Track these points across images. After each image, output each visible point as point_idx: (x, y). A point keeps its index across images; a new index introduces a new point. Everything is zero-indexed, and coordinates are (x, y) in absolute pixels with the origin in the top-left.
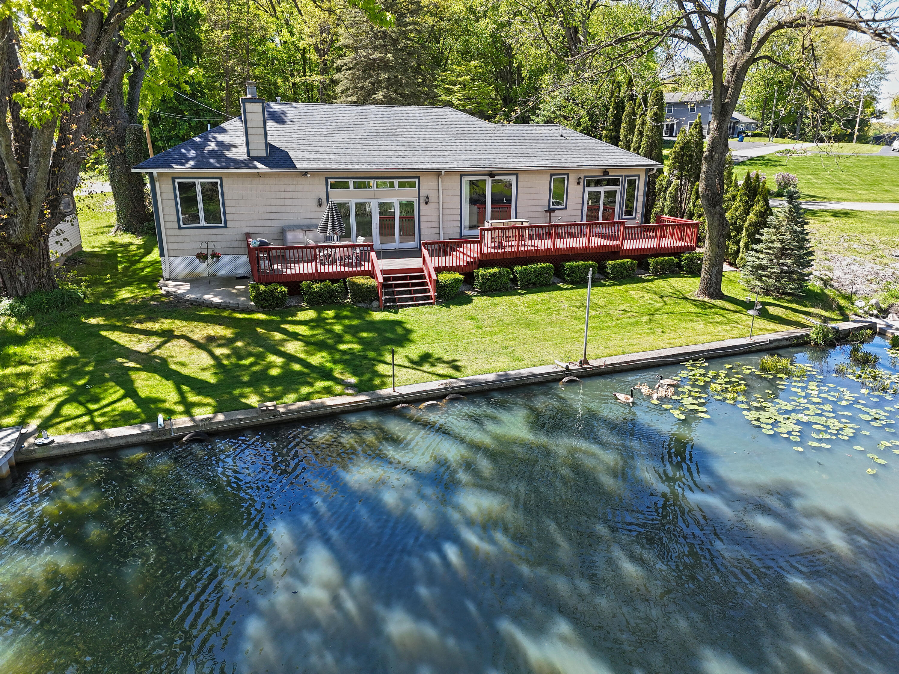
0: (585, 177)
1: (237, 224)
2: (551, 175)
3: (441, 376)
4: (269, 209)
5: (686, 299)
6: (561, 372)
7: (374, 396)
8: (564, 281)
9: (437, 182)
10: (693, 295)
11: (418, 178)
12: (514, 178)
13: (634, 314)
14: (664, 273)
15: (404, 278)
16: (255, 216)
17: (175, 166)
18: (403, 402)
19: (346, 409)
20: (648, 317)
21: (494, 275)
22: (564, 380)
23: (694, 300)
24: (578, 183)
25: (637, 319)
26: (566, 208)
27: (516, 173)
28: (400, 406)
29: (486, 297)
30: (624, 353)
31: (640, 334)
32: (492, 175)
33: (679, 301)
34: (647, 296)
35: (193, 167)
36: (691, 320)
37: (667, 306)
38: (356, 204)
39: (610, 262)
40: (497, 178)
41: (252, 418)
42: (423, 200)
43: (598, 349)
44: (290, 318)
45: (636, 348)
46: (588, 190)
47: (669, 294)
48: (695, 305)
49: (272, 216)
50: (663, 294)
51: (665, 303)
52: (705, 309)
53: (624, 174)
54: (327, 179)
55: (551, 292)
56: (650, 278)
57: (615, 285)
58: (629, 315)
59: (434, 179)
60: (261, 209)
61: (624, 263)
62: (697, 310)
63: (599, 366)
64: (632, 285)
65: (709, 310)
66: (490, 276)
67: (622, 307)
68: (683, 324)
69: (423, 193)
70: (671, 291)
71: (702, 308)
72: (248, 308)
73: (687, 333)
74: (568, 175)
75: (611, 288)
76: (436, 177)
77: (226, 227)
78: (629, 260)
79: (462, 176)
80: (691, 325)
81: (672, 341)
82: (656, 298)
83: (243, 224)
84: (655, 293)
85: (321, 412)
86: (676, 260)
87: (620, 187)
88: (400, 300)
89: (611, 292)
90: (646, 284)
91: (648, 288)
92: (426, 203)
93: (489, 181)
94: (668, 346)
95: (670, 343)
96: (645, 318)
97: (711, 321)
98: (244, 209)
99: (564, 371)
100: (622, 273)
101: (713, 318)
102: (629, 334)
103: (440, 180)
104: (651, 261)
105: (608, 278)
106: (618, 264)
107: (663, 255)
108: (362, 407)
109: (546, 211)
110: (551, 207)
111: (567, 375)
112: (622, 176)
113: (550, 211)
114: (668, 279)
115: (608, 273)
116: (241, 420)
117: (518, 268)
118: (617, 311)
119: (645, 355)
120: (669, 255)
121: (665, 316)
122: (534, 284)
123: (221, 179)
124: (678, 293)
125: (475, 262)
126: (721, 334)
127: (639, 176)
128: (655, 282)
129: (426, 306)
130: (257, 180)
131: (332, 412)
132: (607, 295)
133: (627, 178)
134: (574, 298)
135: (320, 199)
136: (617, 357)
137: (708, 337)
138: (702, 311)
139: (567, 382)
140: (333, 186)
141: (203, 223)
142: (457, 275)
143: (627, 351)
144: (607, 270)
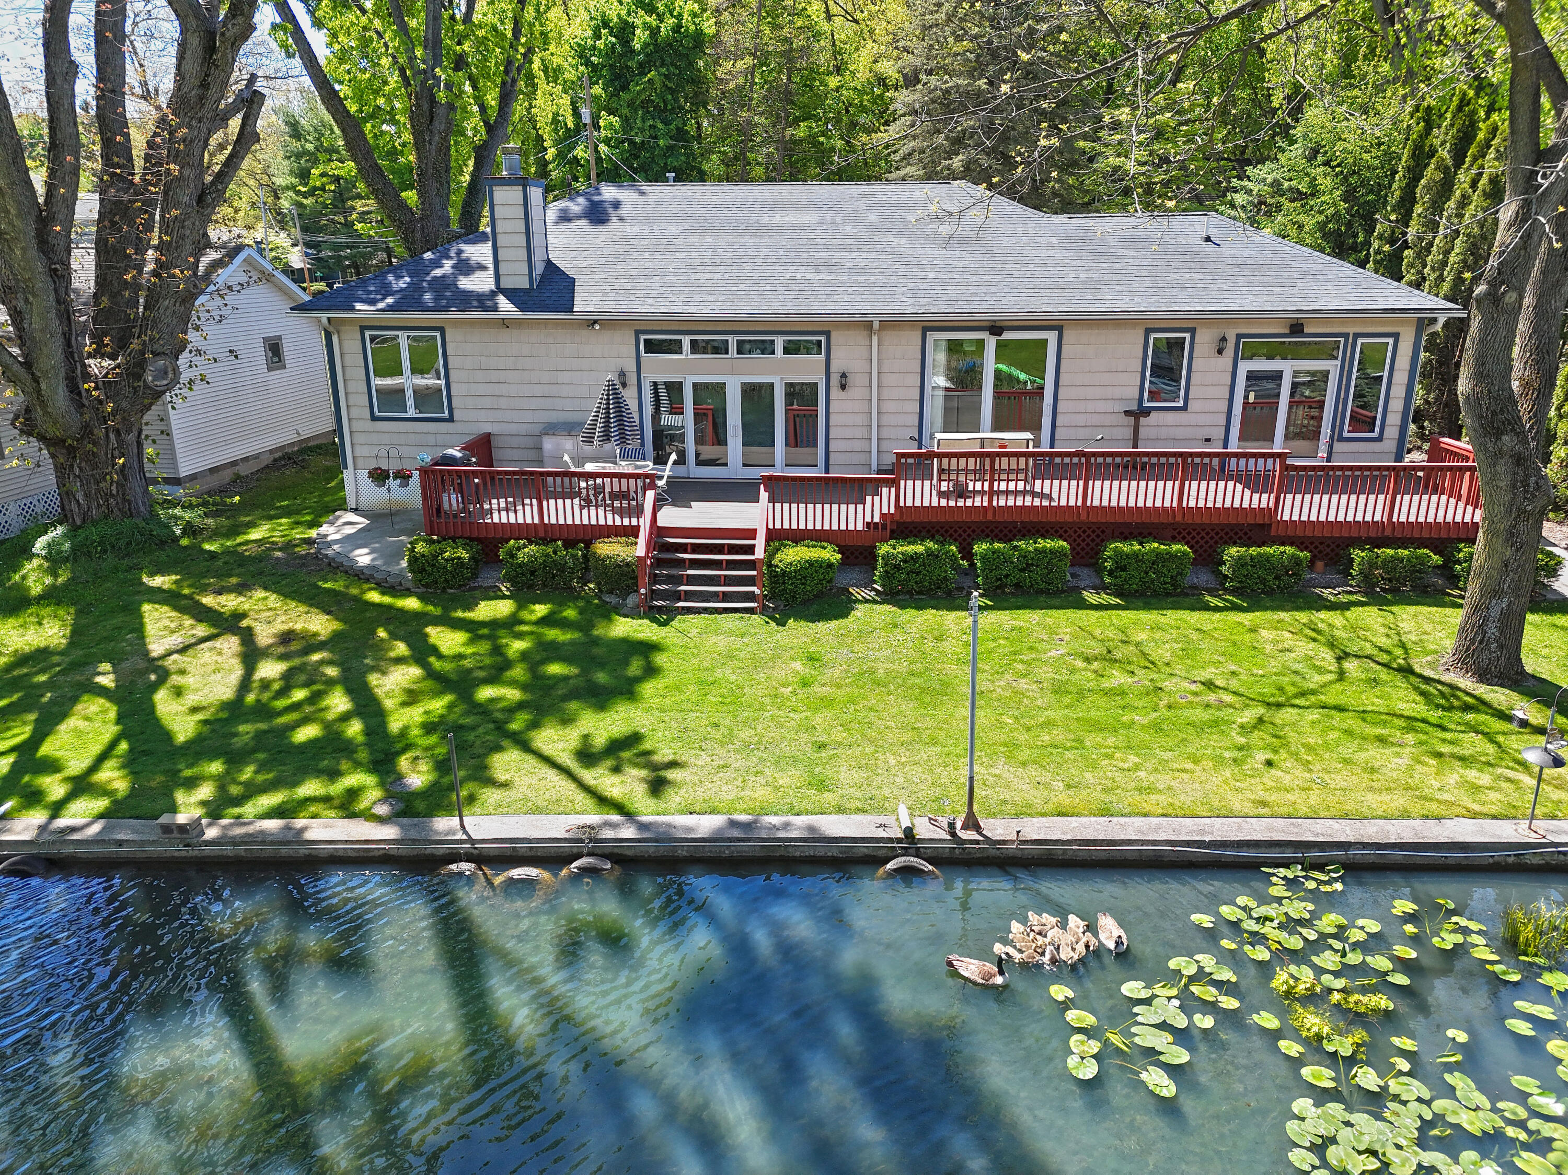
0: (1239, 336)
1: (472, 415)
2: (1148, 331)
3: (603, 801)
4: (526, 390)
5: (1407, 671)
6: (890, 840)
7: (413, 834)
8: (1099, 588)
9: (868, 343)
10: (1432, 666)
11: (828, 334)
12: (1052, 337)
13: (1228, 698)
14: (1395, 591)
15: (719, 549)
16: (503, 403)
17: (359, 306)
18: (469, 858)
19: (341, 853)
20: (1261, 710)
21: (914, 558)
22: (891, 865)
23: (1427, 680)
24: (1220, 352)
25: (1223, 714)
26: (1184, 408)
27: (1058, 327)
28: (453, 867)
29: (887, 607)
30: (1105, 812)
31: (1196, 761)
32: (995, 329)
33: (1384, 675)
34: (1304, 647)
35: (390, 309)
36: (1381, 740)
37: (1338, 687)
38: (695, 386)
39: (1233, 550)
40: (1007, 335)
41: (142, 843)
42: (835, 380)
43: (1048, 786)
44: (460, 614)
45: (1150, 802)
46: (1245, 367)
47: (1369, 650)
48: (1423, 694)
49: (534, 404)
50: (1353, 649)
51: (1342, 675)
52: (1450, 708)
53: (1351, 330)
54: (638, 333)
55: (1051, 612)
56: (1344, 598)
57: (1235, 608)
58: (1211, 697)
59: (859, 337)
60: (513, 390)
61: (1268, 558)
62: (1419, 708)
63: (1004, 842)
64: (1282, 615)
65: (1457, 715)
66: (905, 561)
67: (1205, 675)
68: (1349, 748)
69: (837, 366)
70: (1383, 642)
71: (1438, 706)
72: (401, 584)
73: (1338, 780)
74: (1193, 331)
75: (1217, 616)
76: (865, 333)
77: (451, 419)
78: (1289, 550)
79: (926, 330)
80: (1374, 753)
81: (1272, 798)
82: (1327, 657)
83: (482, 415)
84: (1331, 645)
85: (285, 851)
86: (1436, 559)
87: (1338, 362)
88: (689, 596)
89: (1207, 627)
90: (1323, 615)
91: (1321, 626)
92: (843, 387)
93: (991, 343)
94: (1249, 809)
95: (1264, 804)
96: (1247, 716)
97: (1445, 749)
98: (481, 389)
99: (899, 840)
100: (1263, 581)
101: (1451, 742)
102: (1167, 755)
103: (875, 339)
104: (1358, 555)
105: (1225, 589)
106: (1252, 558)
107: (1402, 543)
108: (377, 853)
109: (1127, 413)
110: (1146, 403)
111: (906, 852)
112: (1346, 336)
113: (1139, 413)
114: (1395, 609)
115: (1226, 577)
116: (120, 843)
117: (980, 548)
118: (1186, 684)
119: (1159, 827)
120: (1422, 543)
121: (1314, 715)
122: (1017, 586)
123: (442, 330)
124: (1399, 652)
125: (884, 527)
126: (1446, 796)
127: (1396, 336)
128: (1354, 614)
129: (738, 615)
130: (505, 334)
131: (310, 855)
132: (1194, 636)
133: (1360, 341)
134: (1097, 632)
135: (622, 374)
136: (1074, 822)
137: (1398, 801)
138: (1434, 715)
139: (895, 870)
140: (651, 347)
141: (412, 412)
142: (829, 554)
143: (1116, 807)
144: (1224, 569)
